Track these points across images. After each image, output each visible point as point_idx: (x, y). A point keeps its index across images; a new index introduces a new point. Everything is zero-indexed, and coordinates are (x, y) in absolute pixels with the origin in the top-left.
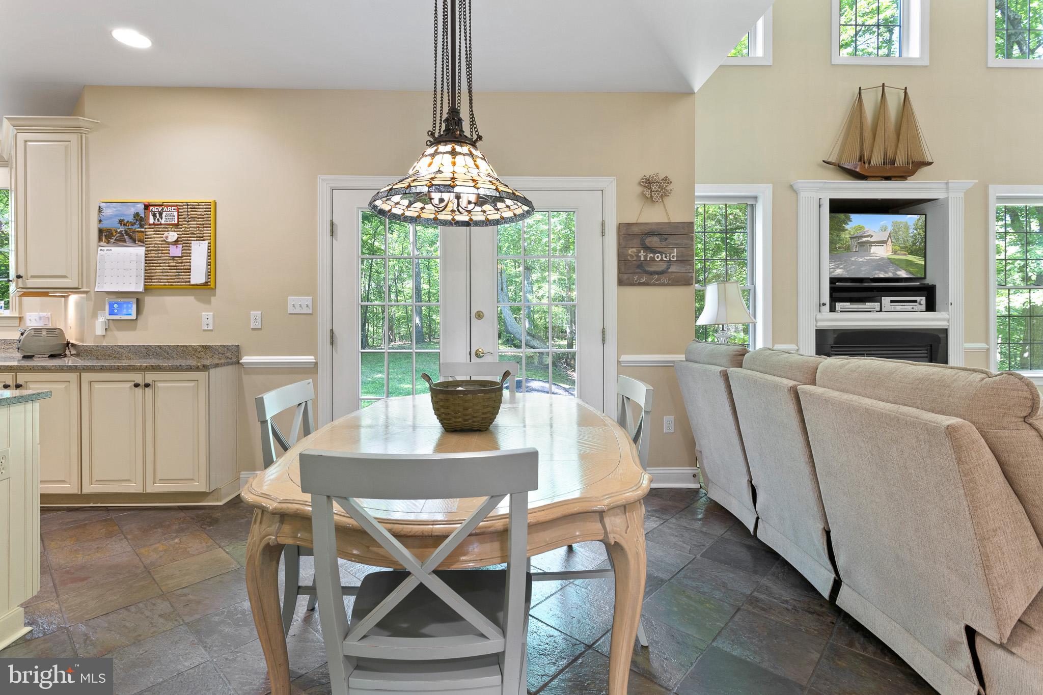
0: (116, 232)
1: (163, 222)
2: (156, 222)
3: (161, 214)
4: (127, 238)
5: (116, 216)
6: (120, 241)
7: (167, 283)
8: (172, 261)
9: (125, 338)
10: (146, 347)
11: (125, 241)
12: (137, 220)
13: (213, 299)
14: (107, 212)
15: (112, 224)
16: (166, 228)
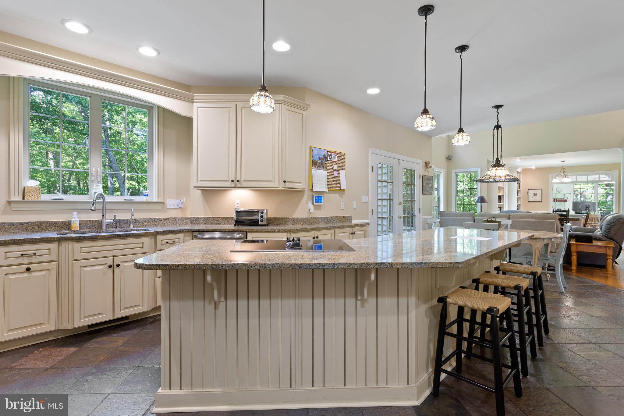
0: (318, 162)
1: (332, 160)
2: (330, 160)
3: (331, 156)
4: (321, 166)
5: (318, 155)
6: (319, 167)
7: (333, 188)
8: (334, 178)
9: (319, 214)
10: (327, 218)
11: (321, 167)
12: (324, 158)
13: (344, 195)
14: (315, 152)
15: (316, 158)
16: (332, 163)
